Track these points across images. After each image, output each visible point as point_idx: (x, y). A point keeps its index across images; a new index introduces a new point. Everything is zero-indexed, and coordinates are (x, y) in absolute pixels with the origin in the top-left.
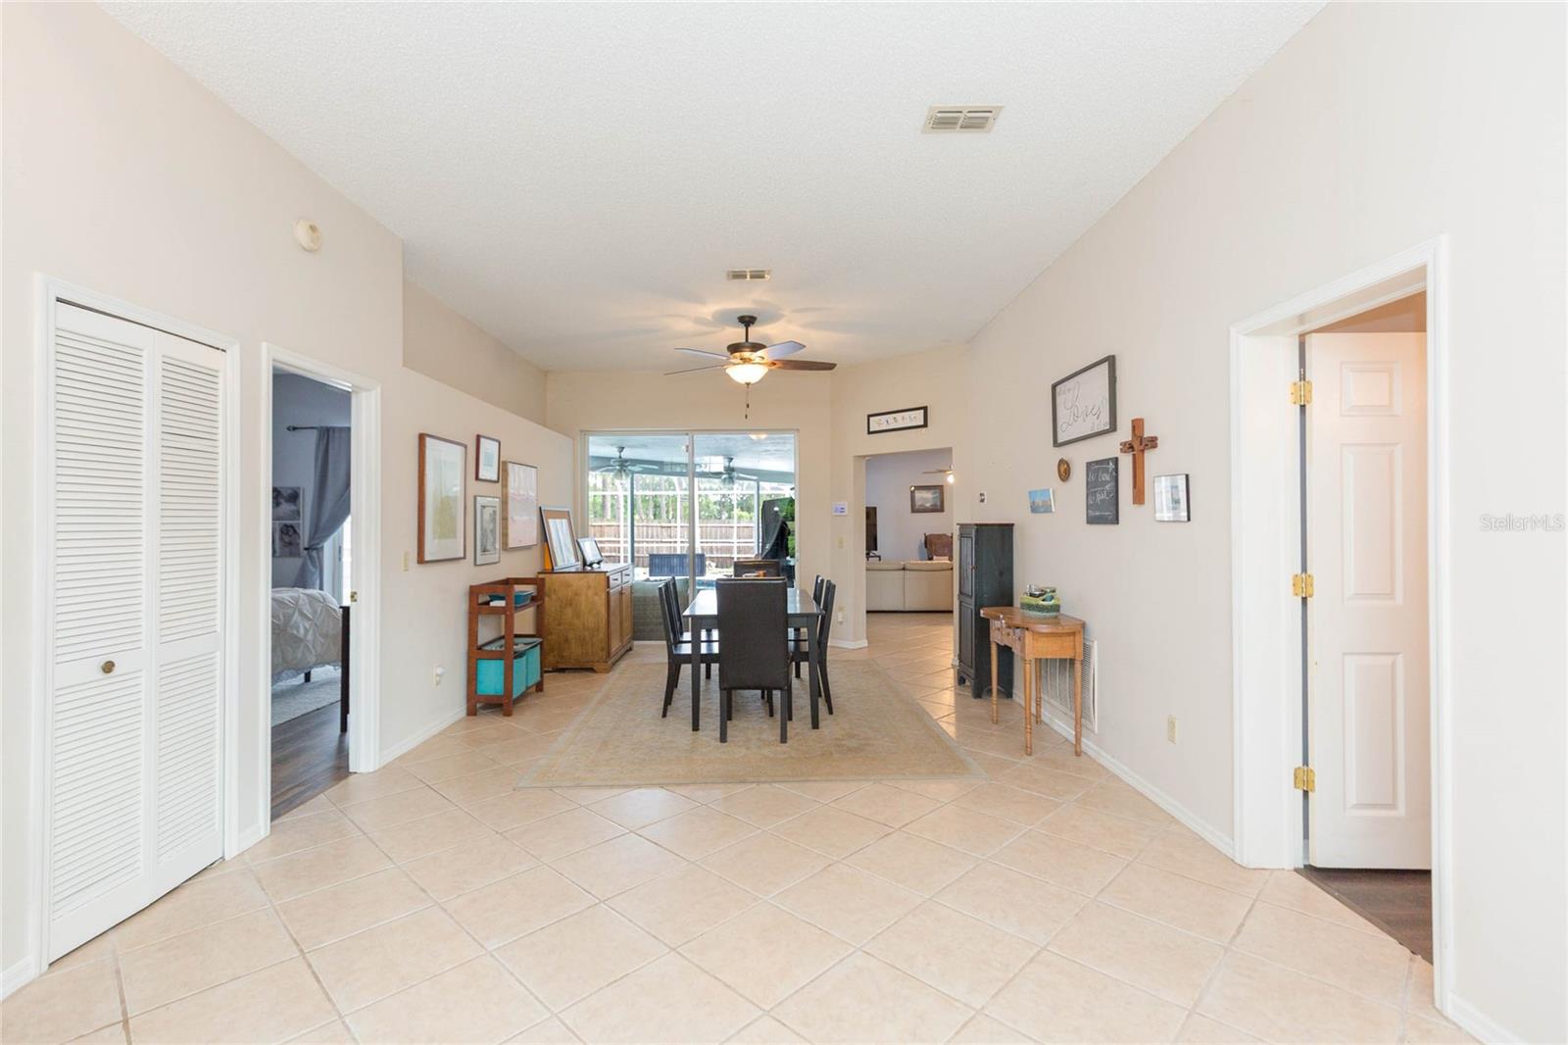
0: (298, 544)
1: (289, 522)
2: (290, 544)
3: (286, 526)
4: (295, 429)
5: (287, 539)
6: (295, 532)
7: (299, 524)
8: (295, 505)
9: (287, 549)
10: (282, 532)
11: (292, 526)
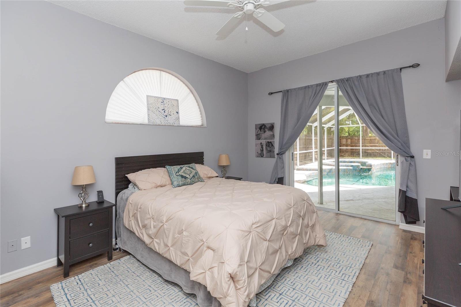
0: (274, 152)
1: (269, 141)
2: (270, 151)
3: (268, 142)
4: (272, 93)
5: (269, 149)
6: (272, 145)
7: (274, 141)
8: (272, 132)
9: (269, 154)
10: (266, 145)
11: (271, 142)
